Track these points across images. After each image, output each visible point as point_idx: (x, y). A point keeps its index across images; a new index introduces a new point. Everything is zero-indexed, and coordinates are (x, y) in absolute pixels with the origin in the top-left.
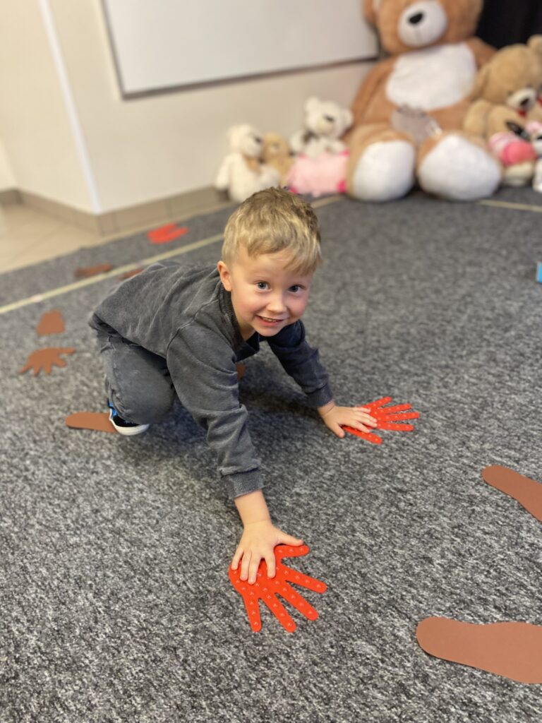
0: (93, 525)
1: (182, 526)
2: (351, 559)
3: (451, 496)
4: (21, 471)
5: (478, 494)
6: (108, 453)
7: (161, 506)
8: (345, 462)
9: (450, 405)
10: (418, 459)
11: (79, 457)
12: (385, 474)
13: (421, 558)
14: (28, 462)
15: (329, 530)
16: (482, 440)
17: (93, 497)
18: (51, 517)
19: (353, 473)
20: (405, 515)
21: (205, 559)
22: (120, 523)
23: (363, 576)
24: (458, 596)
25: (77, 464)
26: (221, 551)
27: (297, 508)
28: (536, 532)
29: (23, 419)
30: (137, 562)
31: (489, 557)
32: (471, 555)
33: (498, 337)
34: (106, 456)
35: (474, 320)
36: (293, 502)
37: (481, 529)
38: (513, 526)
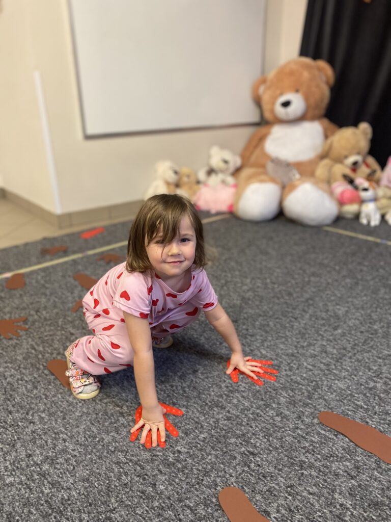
0: (25, 468)
1: (92, 472)
2: (212, 510)
3: (288, 460)
5: (307, 460)
6: (44, 407)
7: (77, 454)
8: (215, 427)
9: (293, 386)
10: (267, 428)
11: (22, 409)
12: (242, 439)
13: (262, 512)
15: (198, 483)
16: (313, 416)
17: (28, 444)
19: (220, 436)
20: (254, 474)
21: (105, 502)
22: (46, 467)
25: (20, 415)
26: (118, 497)
27: (177, 464)
28: (345, 494)
30: (55, 502)
31: (311, 514)
32: (298, 511)
33: (329, 333)
34: (42, 409)
35: (313, 319)
36: (174, 458)
37: (307, 490)
38: (330, 489)
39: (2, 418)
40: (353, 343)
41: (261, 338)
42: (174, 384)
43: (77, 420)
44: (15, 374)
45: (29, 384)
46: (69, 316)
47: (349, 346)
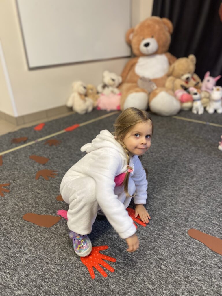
0: (26, 284)
1: (68, 282)
3: (182, 261)
5: (193, 260)
7: (57, 271)
9: (175, 215)
10: (166, 243)
11: (17, 245)
12: (154, 251)
17: (25, 267)
18: (6, 280)
20: (164, 272)
22: (39, 282)
25: (16, 249)
27: (119, 271)
28: (218, 279)
31: (201, 293)
33: (189, 181)
34: (29, 244)
35: (179, 173)
36: (116, 267)
37: (196, 278)
38: (209, 276)
39: (5, 252)
40: (204, 186)
41: (152, 187)
43: (52, 249)
44: (8, 223)
45: (18, 229)
46: (34, 182)
47: (202, 188)
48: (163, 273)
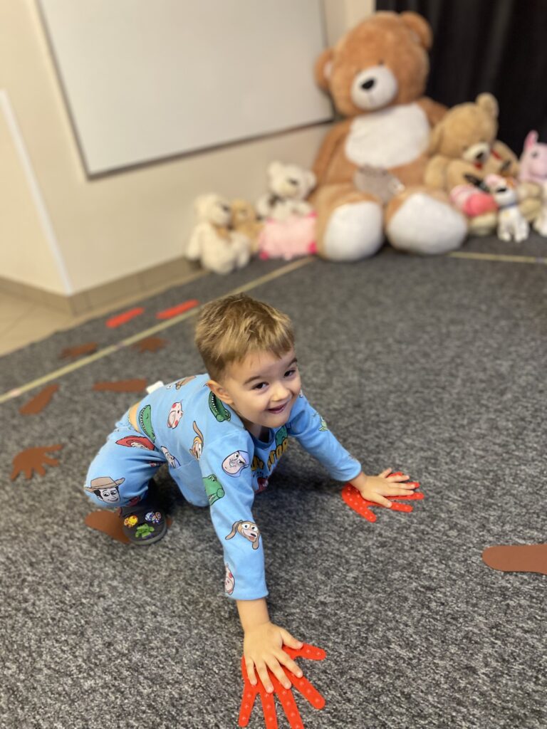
0: (107, 663)
2: (391, 678)
3: (482, 590)
4: (20, 602)
5: (509, 585)
6: (113, 571)
7: (178, 631)
8: (366, 559)
9: (462, 483)
10: (441, 549)
11: (82, 579)
12: (410, 570)
13: (464, 669)
14: (26, 591)
15: (362, 644)
16: (501, 520)
17: (103, 627)
18: (60, 658)
19: (377, 572)
20: (438, 617)
21: (235, 692)
22: (136, 657)
23: (408, 697)
24: (511, 711)
25: (81, 588)
27: (325, 621)
29: (14, 538)
30: (162, 704)
31: (534, 660)
32: (515, 659)
33: (494, 401)
34: (111, 575)
35: (468, 384)
36: (319, 614)
37: (520, 627)
39: (57, 597)
40: (533, 409)
41: (401, 423)
42: (293, 508)
43: (165, 582)
44: (61, 532)
45: (84, 543)
47: (528, 414)
48: (435, 619)
